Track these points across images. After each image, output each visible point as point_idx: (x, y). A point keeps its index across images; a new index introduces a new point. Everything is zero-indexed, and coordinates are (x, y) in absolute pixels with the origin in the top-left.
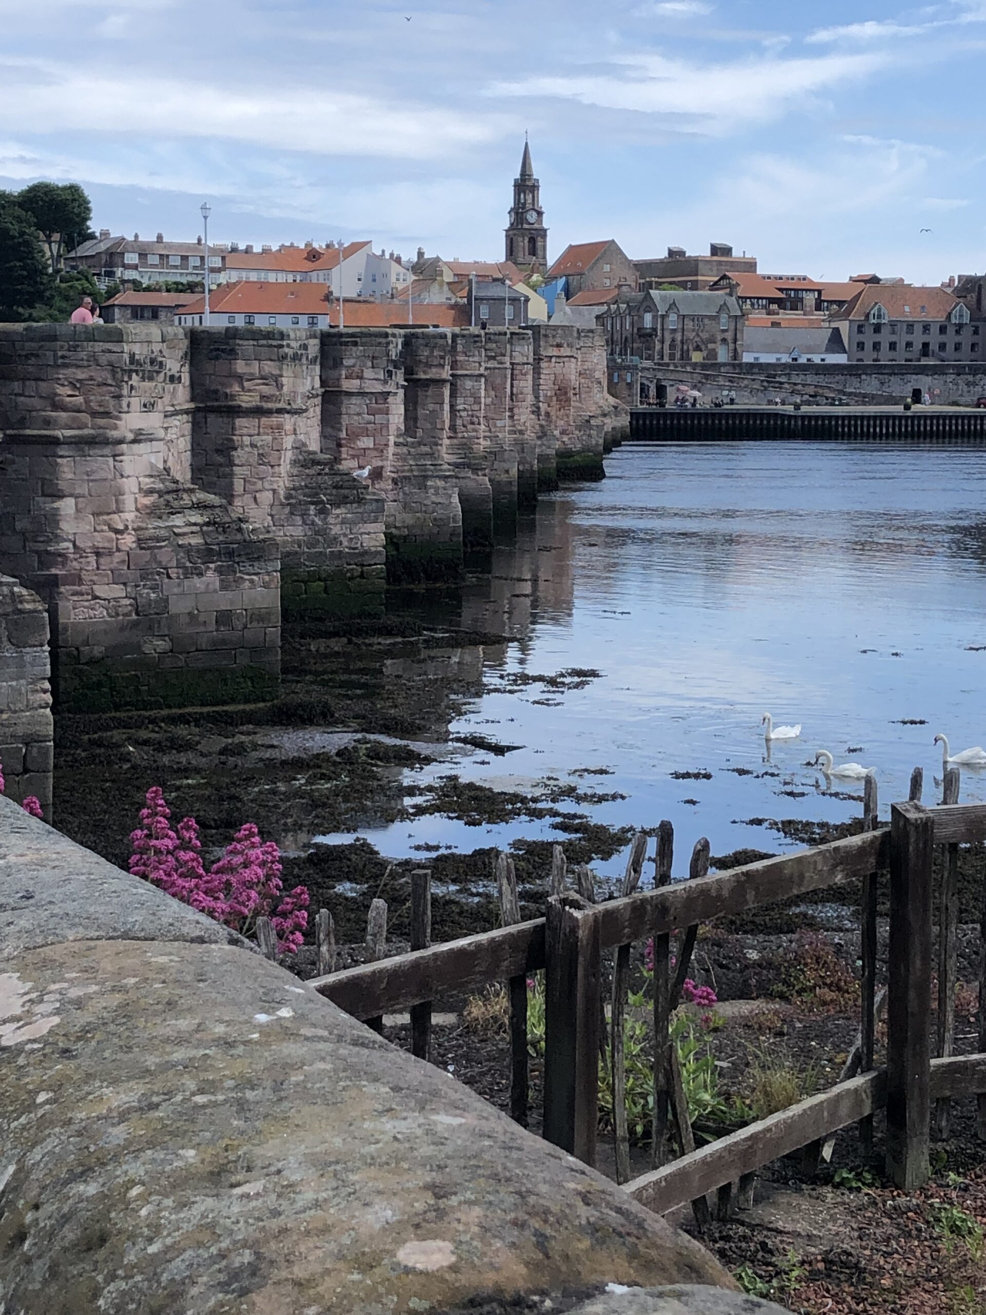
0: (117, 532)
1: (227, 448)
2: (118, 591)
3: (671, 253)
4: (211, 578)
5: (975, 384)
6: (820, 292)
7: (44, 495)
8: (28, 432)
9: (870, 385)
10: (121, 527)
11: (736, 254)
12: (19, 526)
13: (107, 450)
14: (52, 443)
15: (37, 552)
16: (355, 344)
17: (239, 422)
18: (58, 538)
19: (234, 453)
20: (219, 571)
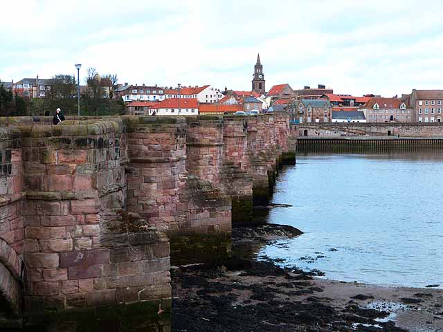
0: (172, 196)
1: (196, 159)
2: (171, 219)
3: (305, 87)
4: (206, 213)
5: (408, 129)
6: (355, 100)
7: (145, 182)
8: (139, 158)
9: (374, 129)
10: (173, 194)
11: (327, 88)
12: (136, 194)
13: (168, 164)
14: (148, 162)
15: (143, 204)
16: (232, 120)
17: (202, 150)
18: (150, 198)
19: (199, 161)
20: (209, 210)
